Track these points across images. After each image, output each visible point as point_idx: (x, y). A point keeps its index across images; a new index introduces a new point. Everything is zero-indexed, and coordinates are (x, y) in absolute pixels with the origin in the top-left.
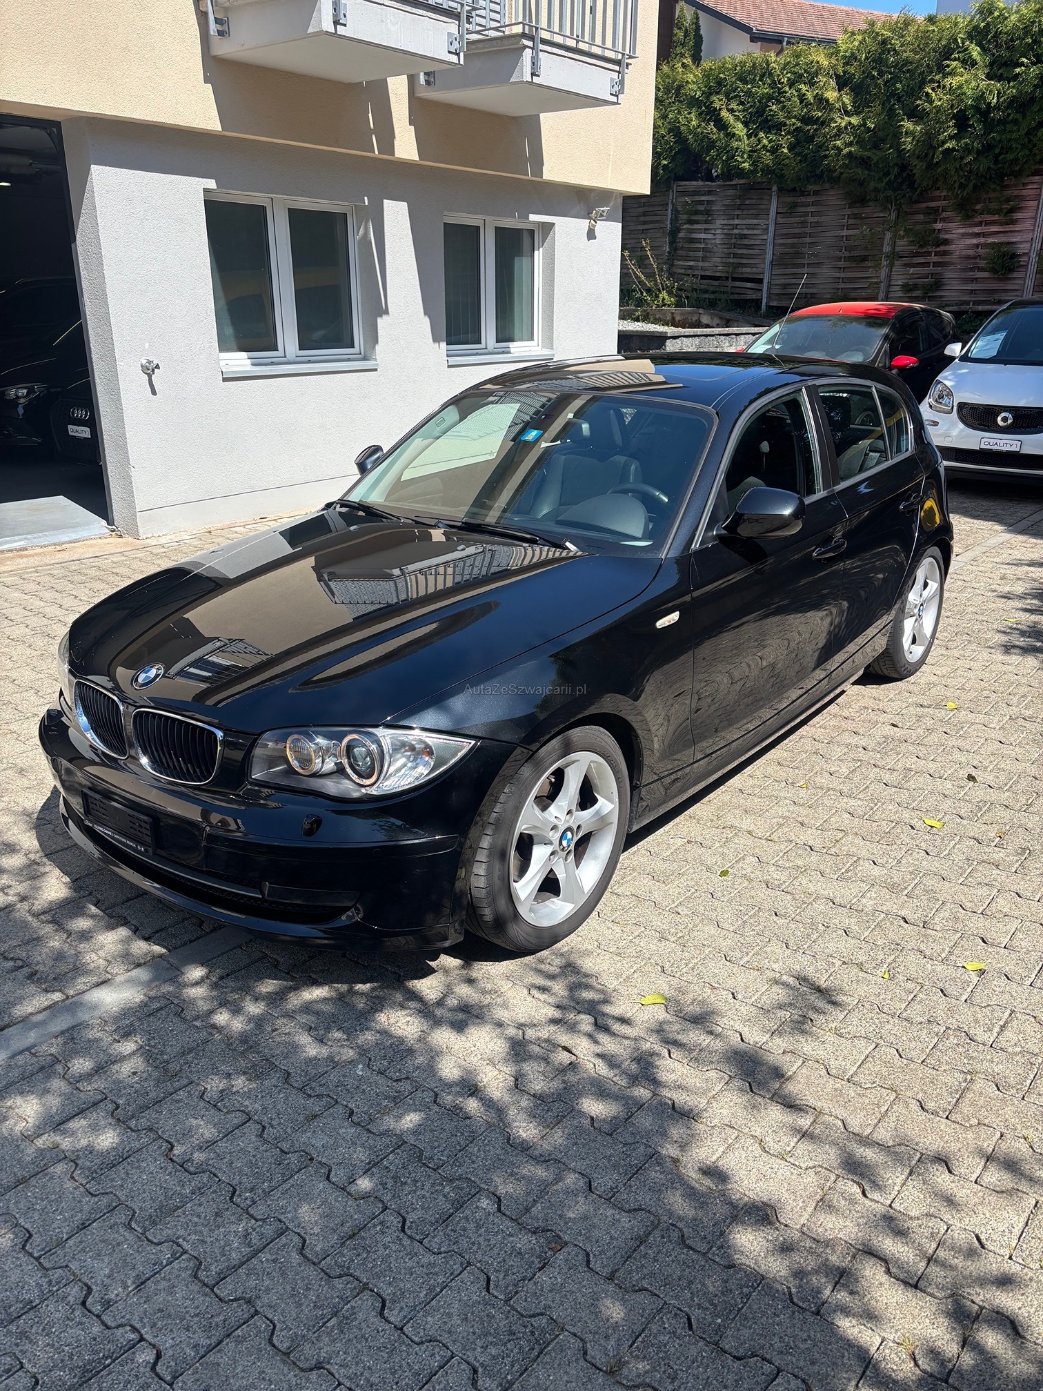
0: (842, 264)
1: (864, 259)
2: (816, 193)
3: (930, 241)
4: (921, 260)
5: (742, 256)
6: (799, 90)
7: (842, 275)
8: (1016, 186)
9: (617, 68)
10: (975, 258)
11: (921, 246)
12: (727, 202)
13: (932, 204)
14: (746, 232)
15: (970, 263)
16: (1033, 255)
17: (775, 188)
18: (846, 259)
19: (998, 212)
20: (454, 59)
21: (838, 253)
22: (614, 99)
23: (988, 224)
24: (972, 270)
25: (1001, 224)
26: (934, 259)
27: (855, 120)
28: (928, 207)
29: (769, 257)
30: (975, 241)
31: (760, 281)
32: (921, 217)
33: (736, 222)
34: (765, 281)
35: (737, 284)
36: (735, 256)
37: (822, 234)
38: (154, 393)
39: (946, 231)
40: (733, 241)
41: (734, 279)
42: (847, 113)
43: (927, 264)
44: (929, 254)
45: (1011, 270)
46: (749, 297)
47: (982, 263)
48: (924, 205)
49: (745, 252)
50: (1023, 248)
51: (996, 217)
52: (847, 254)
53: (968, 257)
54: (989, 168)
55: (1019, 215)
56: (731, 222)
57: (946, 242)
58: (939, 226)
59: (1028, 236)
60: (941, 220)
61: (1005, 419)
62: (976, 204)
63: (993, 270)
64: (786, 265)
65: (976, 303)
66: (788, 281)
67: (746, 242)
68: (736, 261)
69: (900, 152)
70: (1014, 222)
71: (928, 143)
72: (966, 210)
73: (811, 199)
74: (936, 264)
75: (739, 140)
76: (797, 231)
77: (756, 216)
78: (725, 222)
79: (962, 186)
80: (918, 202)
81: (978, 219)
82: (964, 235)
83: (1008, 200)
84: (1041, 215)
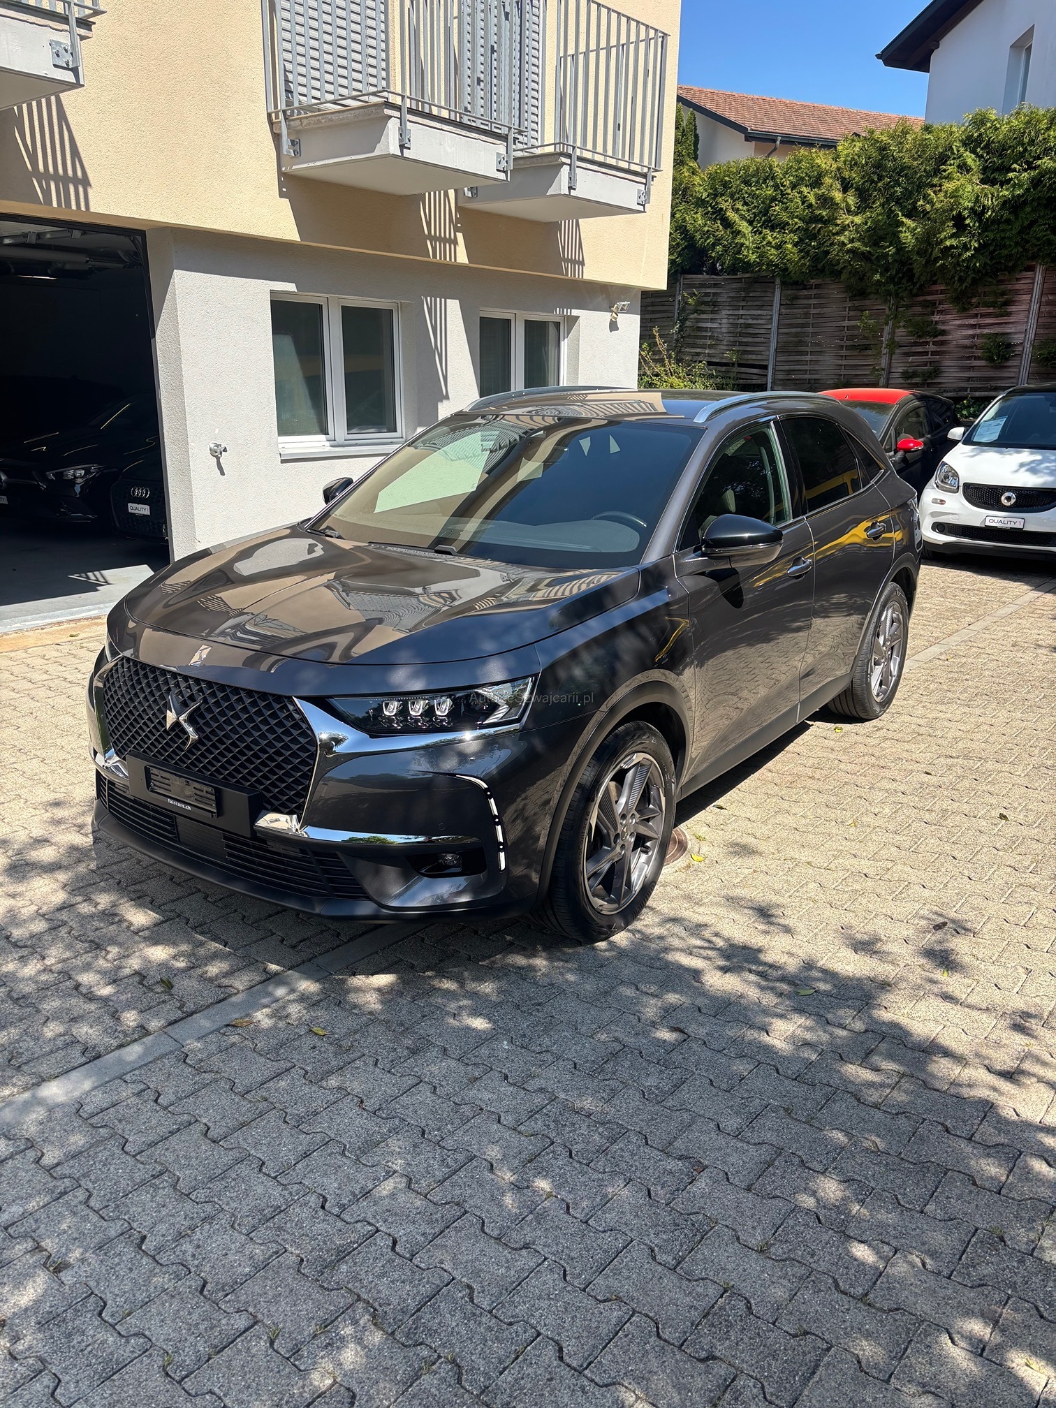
0: (844, 352)
1: (866, 347)
2: (818, 287)
3: (927, 332)
4: (920, 349)
5: (747, 344)
6: (800, 193)
7: (844, 362)
8: (1009, 280)
9: (644, 181)
10: (972, 347)
11: (920, 337)
12: (732, 294)
13: (929, 298)
14: (750, 322)
15: (967, 353)
16: (1027, 345)
17: (778, 281)
18: (848, 348)
19: (993, 305)
20: (502, 176)
21: (842, 343)
22: (641, 208)
23: (983, 316)
24: (969, 358)
25: (996, 316)
26: (932, 348)
27: (858, 220)
28: (925, 301)
29: (773, 345)
30: (971, 332)
31: (765, 367)
32: (919, 309)
33: (741, 312)
34: (770, 368)
35: (743, 370)
36: (741, 344)
37: (824, 325)
38: (222, 473)
39: (944, 323)
40: (739, 330)
41: (740, 365)
42: (849, 211)
43: (926, 353)
44: (927, 343)
45: (1007, 359)
46: (754, 382)
47: (979, 353)
48: (921, 298)
49: (750, 340)
50: (1017, 339)
51: (991, 310)
52: (849, 343)
53: (966, 347)
54: (985, 264)
55: (1013, 308)
56: (736, 312)
57: (944, 333)
58: (936, 318)
59: (1023, 328)
60: (938, 312)
61: (1009, 499)
62: (972, 297)
63: (990, 359)
64: (789, 353)
65: (973, 389)
66: (792, 368)
67: (751, 331)
68: (742, 348)
69: (901, 248)
70: (1009, 314)
71: (927, 241)
72: (963, 303)
73: (813, 292)
74: (934, 353)
75: (744, 236)
76: (800, 321)
77: (760, 308)
78: (730, 312)
79: (961, 280)
80: (917, 295)
81: (974, 311)
82: (961, 327)
83: (1003, 294)
84: (1035, 308)
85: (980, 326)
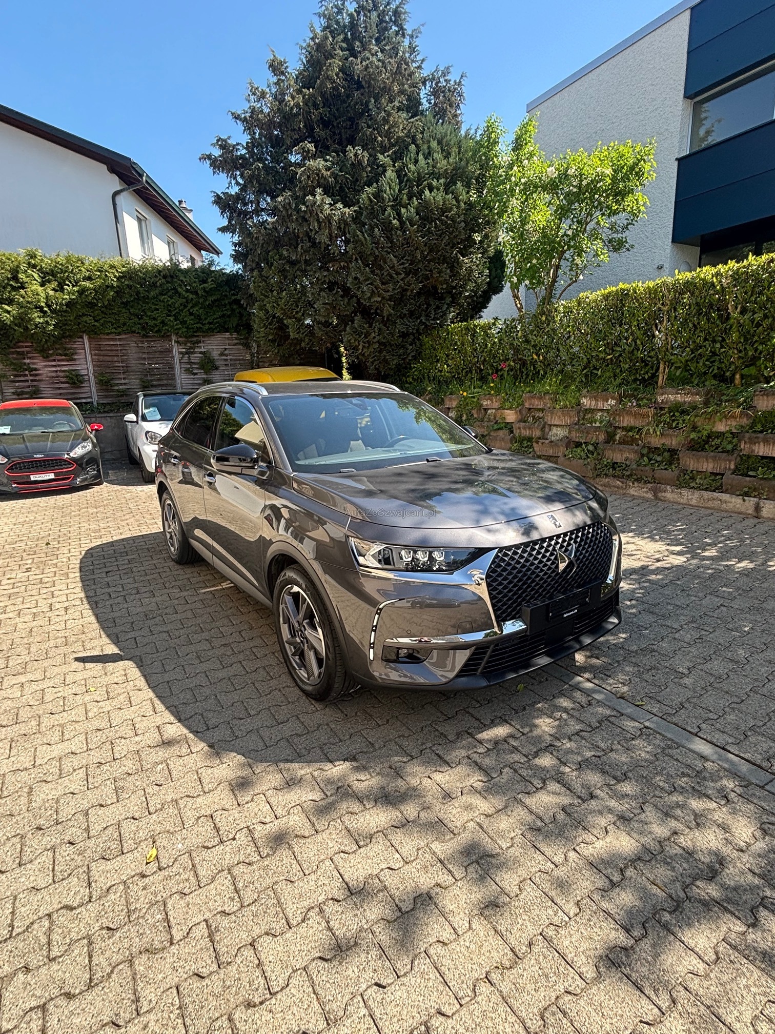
3: (25, 369)
4: (22, 379)
8: (71, 342)
10: (58, 377)
11: (19, 372)
13: (19, 350)
15: (55, 380)
16: (91, 375)
19: (63, 355)
23: (59, 360)
24: (58, 383)
25: (68, 361)
26: (30, 378)
28: (16, 351)
30: (54, 369)
32: (14, 356)
39: (34, 364)
43: (27, 381)
44: (26, 375)
45: (80, 383)
47: (63, 380)
48: (13, 350)
50: (84, 372)
51: (63, 357)
53: (53, 377)
54: (59, 333)
55: (76, 357)
57: (36, 369)
58: (27, 361)
59: (85, 367)
60: (28, 358)
63: (74, 383)
70: (75, 360)
74: (32, 381)
80: (11, 348)
81: (53, 358)
82: (46, 366)
83: (68, 349)
84: (89, 357)
85: (59, 366)
